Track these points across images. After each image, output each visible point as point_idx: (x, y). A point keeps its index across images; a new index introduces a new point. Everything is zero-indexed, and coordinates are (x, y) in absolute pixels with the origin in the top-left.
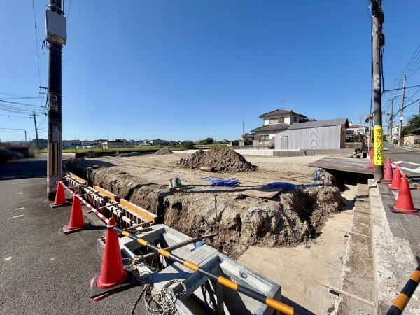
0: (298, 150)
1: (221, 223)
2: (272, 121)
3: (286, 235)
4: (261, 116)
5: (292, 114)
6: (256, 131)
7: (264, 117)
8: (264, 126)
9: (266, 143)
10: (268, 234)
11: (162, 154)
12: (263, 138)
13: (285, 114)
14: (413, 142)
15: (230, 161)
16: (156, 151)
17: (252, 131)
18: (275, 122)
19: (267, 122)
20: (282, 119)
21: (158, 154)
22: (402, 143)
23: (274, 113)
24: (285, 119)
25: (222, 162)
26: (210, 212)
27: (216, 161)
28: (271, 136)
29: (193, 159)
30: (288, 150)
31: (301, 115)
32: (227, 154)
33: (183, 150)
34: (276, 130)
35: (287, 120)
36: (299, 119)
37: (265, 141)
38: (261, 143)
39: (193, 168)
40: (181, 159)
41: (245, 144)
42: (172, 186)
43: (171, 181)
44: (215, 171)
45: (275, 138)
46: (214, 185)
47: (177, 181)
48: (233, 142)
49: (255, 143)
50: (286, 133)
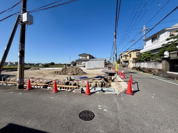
0: (93, 68)
4: (79, 55)
5: (90, 55)
6: (78, 61)
7: (80, 55)
8: (80, 59)
9: (81, 65)
11: (34, 70)
12: (80, 63)
13: (88, 55)
16: (30, 68)
17: (76, 60)
18: (84, 58)
19: (81, 58)
20: (86, 57)
21: (31, 70)
23: (83, 54)
25: (76, 72)
27: (73, 71)
28: (83, 63)
30: (90, 68)
31: (92, 56)
33: (43, 68)
34: (84, 61)
35: (88, 57)
36: (92, 57)
37: (81, 64)
39: (64, 74)
40: (54, 71)
41: (73, 65)
42: (68, 80)
43: (67, 78)
44: (75, 75)
45: (85, 63)
46: (81, 78)
47: (70, 77)
48: (68, 65)
49: (77, 65)
50: (89, 62)
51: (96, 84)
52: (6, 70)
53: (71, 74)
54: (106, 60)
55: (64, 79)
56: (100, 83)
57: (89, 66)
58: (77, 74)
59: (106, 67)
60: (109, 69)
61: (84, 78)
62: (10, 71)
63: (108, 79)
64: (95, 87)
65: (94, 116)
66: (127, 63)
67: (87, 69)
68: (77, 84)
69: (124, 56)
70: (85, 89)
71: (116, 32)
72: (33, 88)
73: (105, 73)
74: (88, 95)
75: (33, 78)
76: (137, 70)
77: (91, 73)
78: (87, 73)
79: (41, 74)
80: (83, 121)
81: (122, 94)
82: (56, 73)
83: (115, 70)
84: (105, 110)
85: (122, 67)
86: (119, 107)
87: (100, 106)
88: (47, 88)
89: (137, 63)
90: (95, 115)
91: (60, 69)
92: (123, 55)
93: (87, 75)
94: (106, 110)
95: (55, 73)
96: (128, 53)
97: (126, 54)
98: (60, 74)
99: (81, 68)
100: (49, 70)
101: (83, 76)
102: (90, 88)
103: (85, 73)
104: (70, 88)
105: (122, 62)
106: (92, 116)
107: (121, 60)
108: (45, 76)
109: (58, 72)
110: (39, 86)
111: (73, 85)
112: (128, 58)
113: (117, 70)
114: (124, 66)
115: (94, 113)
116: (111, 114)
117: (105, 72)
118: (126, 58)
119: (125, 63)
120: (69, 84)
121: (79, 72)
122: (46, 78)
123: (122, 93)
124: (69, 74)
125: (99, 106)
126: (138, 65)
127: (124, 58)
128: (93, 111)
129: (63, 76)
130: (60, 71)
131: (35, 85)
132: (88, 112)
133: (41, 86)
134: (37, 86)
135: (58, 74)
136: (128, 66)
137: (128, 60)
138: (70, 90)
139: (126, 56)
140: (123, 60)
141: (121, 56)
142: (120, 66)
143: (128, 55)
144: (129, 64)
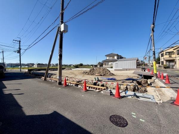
0: (122, 69)
2: (110, 58)
3: (140, 91)
5: (117, 55)
6: (104, 61)
7: (107, 56)
8: (107, 60)
9: (108, 66)
10: (136, 91)
12: (107, 64)
13: (115, 55)
18: (111, 58)
19: (108, 58)
20: (113, 57)
21: (66, 70)
23: (111, 55)
25: (103, 73)
27: (100, 72)
28: (110, 63)
30: (118, 69)
31: (120, 56)
34: (111, 61)
35: (116, 58)
38: (106, 66)
40: (83, 71)
41: (100, 66)
42: (96, 80)
43: (95, 78)
44: (102, 76)
45: (112, 64)
46: (108, 80)
47: (98, 78)
48: (95, 65)
49: (104, 66)
50: (117, 62)
51: (127, 87)
52: (50, 70)
53: (98, 75)
54: (138, 60)
55: (92, 79)
56: (132, 87)
57: (117, 67)
58: (104, 75)
59: (139, 68)
60: (144, 70)
61: (112, 79)
62: (53, 71)
63: (143, 82)
64: (126, 90)
65: (127, 124)
67: (115, 70)
68: (104, 85)
69: (167, 54)
70: (114, 92)
71: (154, 24)
72: (68, 85)
73: (137, 76)
74: (117, 98)
75: (67, 77)
77: (119, 75)
78: (115, 74)
79: (73, 73)
80: (115, 126)
81: (167, 105)
82: (85, 73)
83: (153, 72)
84: (141, 120)
85: (163, 69)
86: (163, 121)
87: (135, 114)
88: (78, 86)
90: (129, 123)
91: (88, 70)
92: (164, 52)
93: (115, 76)
94: (144, 121)
96: (174, 50)
97: (171, 50)
98: (88, 74)
99: (108, 69)
100: (79, 71)
101: (111, 77)
102: (120, 91)
103: (113, 74)
104: (98, 89)
105: (162, 62)
106: (125, 123)
107: (162, 59)
108: (76, 75)
110: (72, 84)
111: (101, 86)
112: (173, 56)
113: (155, 72)
115: (127, 121)
116: (151, 127)
117: (138, 73)
118: (170, 56)
119: (168, 63)
120: (97, 84)
121: (106, 73)
122: (77, 77)
123: (167, 102)
124: (96, 75)
125: (132, 113)
128: (125, 118)
129: (91, 76)
131: (69, 83)
132: (120, 117)
133: (73, 84)
134: (71, 83)
135: (86, 75)
136: (174, 67)
137: (175, 58)
138: (98, 90)
139: (170, 53)
140: (165, 59)
141: (161, 54)
142: (159, 66)
143: (173, 52)
144: (176, 63)
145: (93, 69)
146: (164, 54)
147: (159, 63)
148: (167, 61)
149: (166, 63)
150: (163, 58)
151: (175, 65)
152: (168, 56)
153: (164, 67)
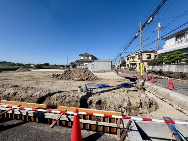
1: (132, 106)
2: (84, 58)
4: (80, 55)
5: (92, 56)
6: (78, 61)
7: (81, 55)
8: (81, 60)
9: (82, 67)
12: (81, 65)
13: (89, 55)
14: (124, 69)
15: (88, 75)
17: (76, 61)
18: (86, 58)
19: (82, 58)
20: (88, 57)
22: (120, 69)
23: (85, 55)
24: (90, 57)
25: (85, 76)
26: (122, 102)
27: (80, 75)
28: (84, 64)
29: (65, 74)
31: (95, 57)
32: (86, 72)
33: (35, 69)
34: (86, 62)
35: (90, 58)
36: (94, 59)
38: (80, 67)
39: (68, 79)
40: (51, 74)
41: (73, 67)
42: (82, 91)
43: (80, 87)
44: (84, 80)
45: (86, 65)
47: (86, 87)
48: (66, 66)
49: (78, 67)
51: (141, 103)
57: (93, 68)
58: (87, 79)
66: (135, 65)
69: (132, 58)
76: (157, 74)
82: (55, 77)
85: (128, 70)
89: (156, 66)
91: (61, 71)
92: (130, 57)
95: (53, 77)
96: (136, 55)
97: (134, 55)
98: (62, 78)
105: (128, 65)
107: (127, 63)
109: (58, 75)
112: (135, 60)
114: (131, 69)
119: (131, 66)
126: (157, 68)
127: (131, 60)
129: (66, 82)
130: (61, 74)
135: (58, 79)
136: (135, 69)
137: (136, 62)
139: (133, 58)
140: (130, 62)
141: (127, 58)
142: (125, 68)
143: (135, 57)
144: (136, 66)
145: (70, 71)
146: (130, 58)
147: (125, 66)
148: (131, 64)
149: (130, 66)
150: (128, 61)
151: (136, 68)
152: (132, 60)
153: (130, 69)
